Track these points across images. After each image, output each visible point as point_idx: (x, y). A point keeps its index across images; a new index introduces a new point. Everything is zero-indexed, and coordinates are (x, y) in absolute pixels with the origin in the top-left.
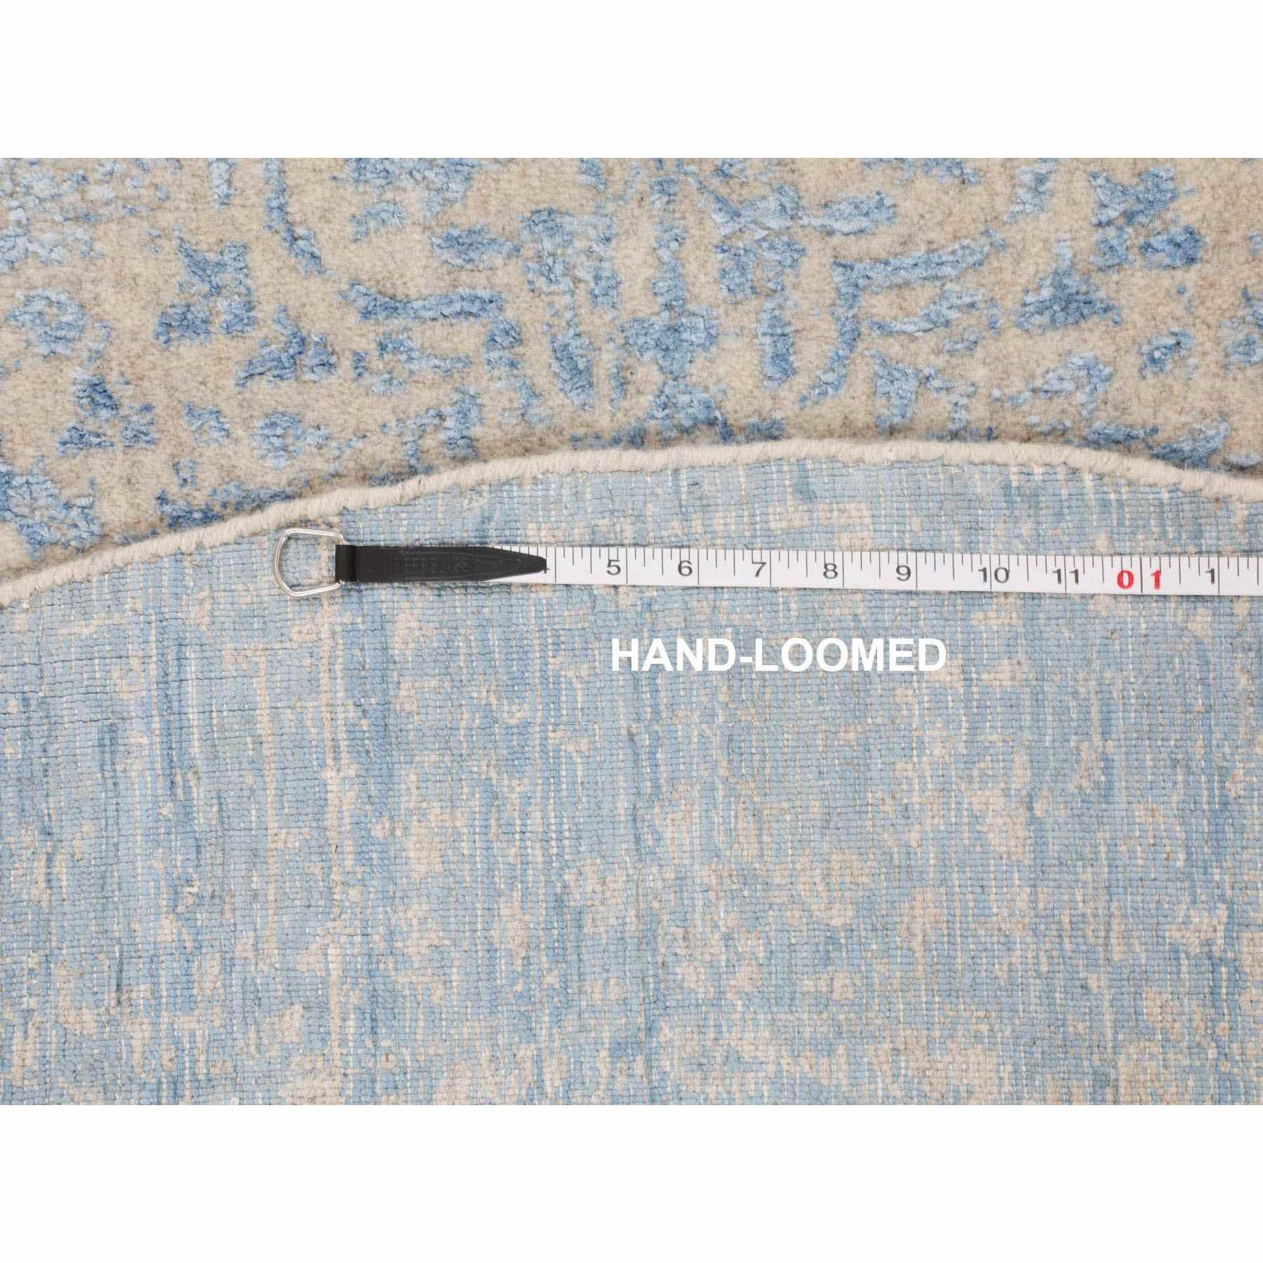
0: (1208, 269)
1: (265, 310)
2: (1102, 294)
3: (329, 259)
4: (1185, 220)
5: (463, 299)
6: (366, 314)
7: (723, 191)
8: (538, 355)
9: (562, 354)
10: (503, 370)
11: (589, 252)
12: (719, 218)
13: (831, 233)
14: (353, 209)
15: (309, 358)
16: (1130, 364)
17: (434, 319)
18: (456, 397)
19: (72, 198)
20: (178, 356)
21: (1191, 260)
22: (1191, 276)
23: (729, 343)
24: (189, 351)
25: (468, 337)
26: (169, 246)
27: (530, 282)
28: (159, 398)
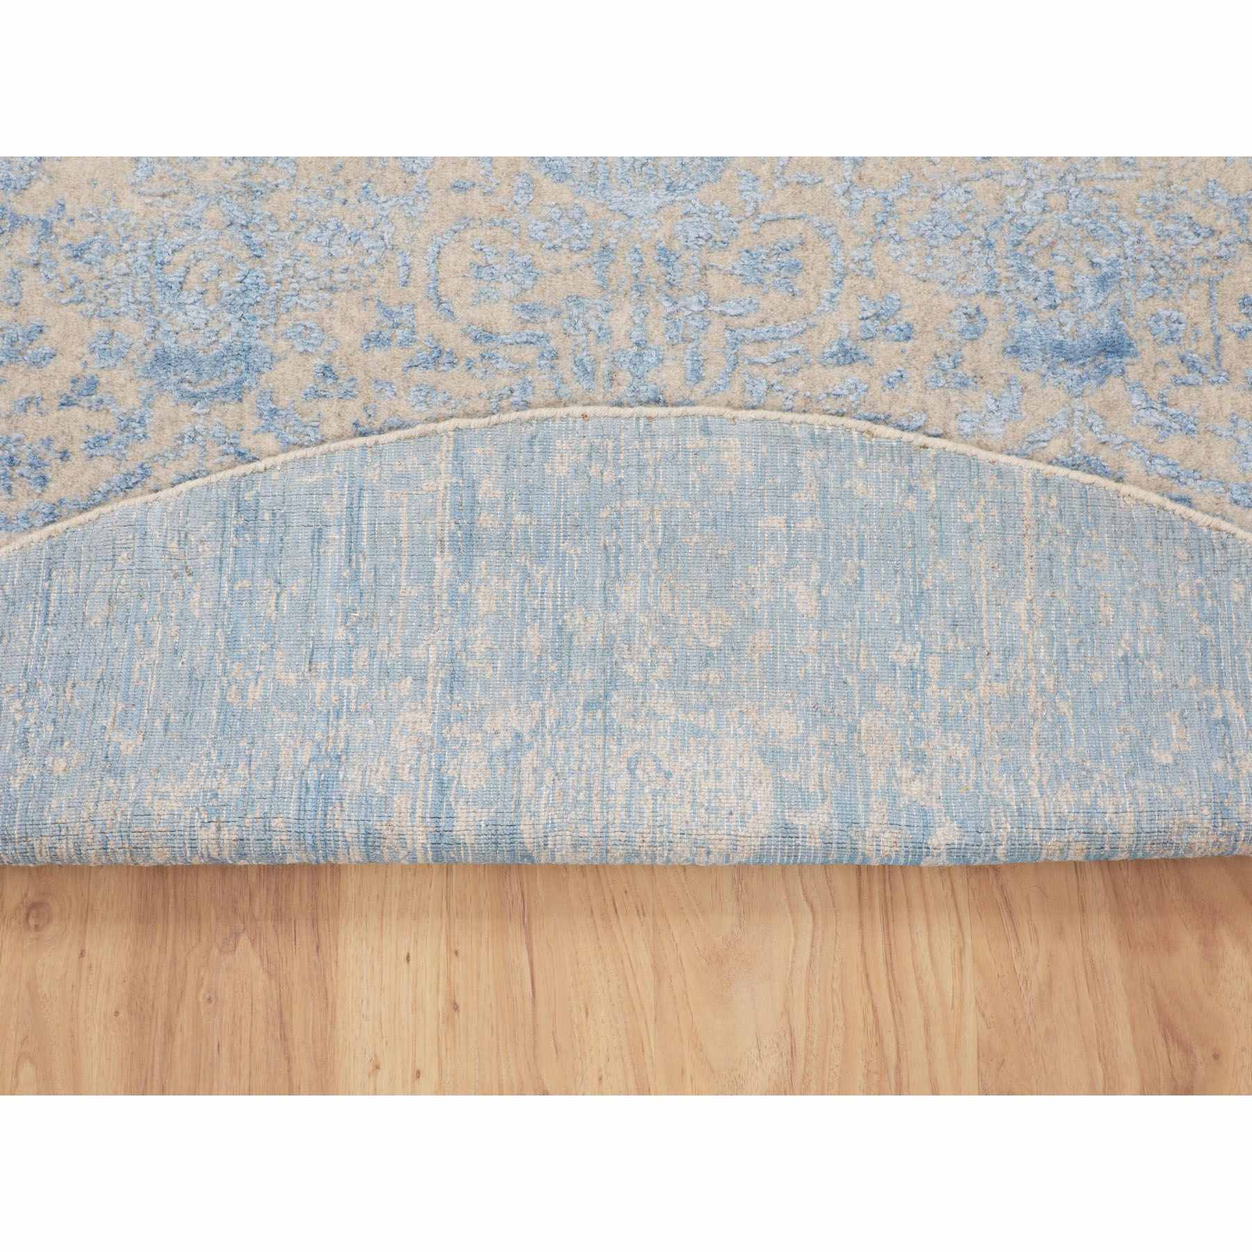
0: (917, 342)
1: (422, 335)
2: (863, 350)
3: (458, 313)
4: (905, 319)
5: (528, 335)
6: (476, 340)
7: (669, 292)
8: (566, 365)
9: (579, 363)
10: (547, 370)
11: (597, 317)
12: (666, 304)
13: (724, 315)
14: (473, 291)
15: (444, 359)
16: (877, 385)
17: (511, 344)
18: (520, 381)
19: (325, 279)
20: (373, 356)
21: (908, 338)
22: (908, 345)
23: (668, 363)
24: (378, 353)
25: (529, 354)
26: (372, 304)
27: (565, 329)
28: (360, 375)
